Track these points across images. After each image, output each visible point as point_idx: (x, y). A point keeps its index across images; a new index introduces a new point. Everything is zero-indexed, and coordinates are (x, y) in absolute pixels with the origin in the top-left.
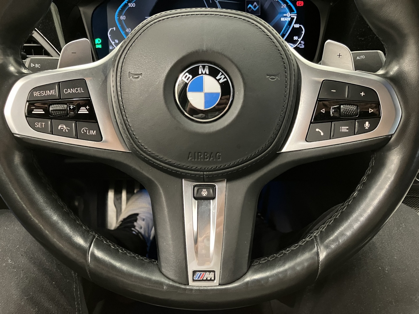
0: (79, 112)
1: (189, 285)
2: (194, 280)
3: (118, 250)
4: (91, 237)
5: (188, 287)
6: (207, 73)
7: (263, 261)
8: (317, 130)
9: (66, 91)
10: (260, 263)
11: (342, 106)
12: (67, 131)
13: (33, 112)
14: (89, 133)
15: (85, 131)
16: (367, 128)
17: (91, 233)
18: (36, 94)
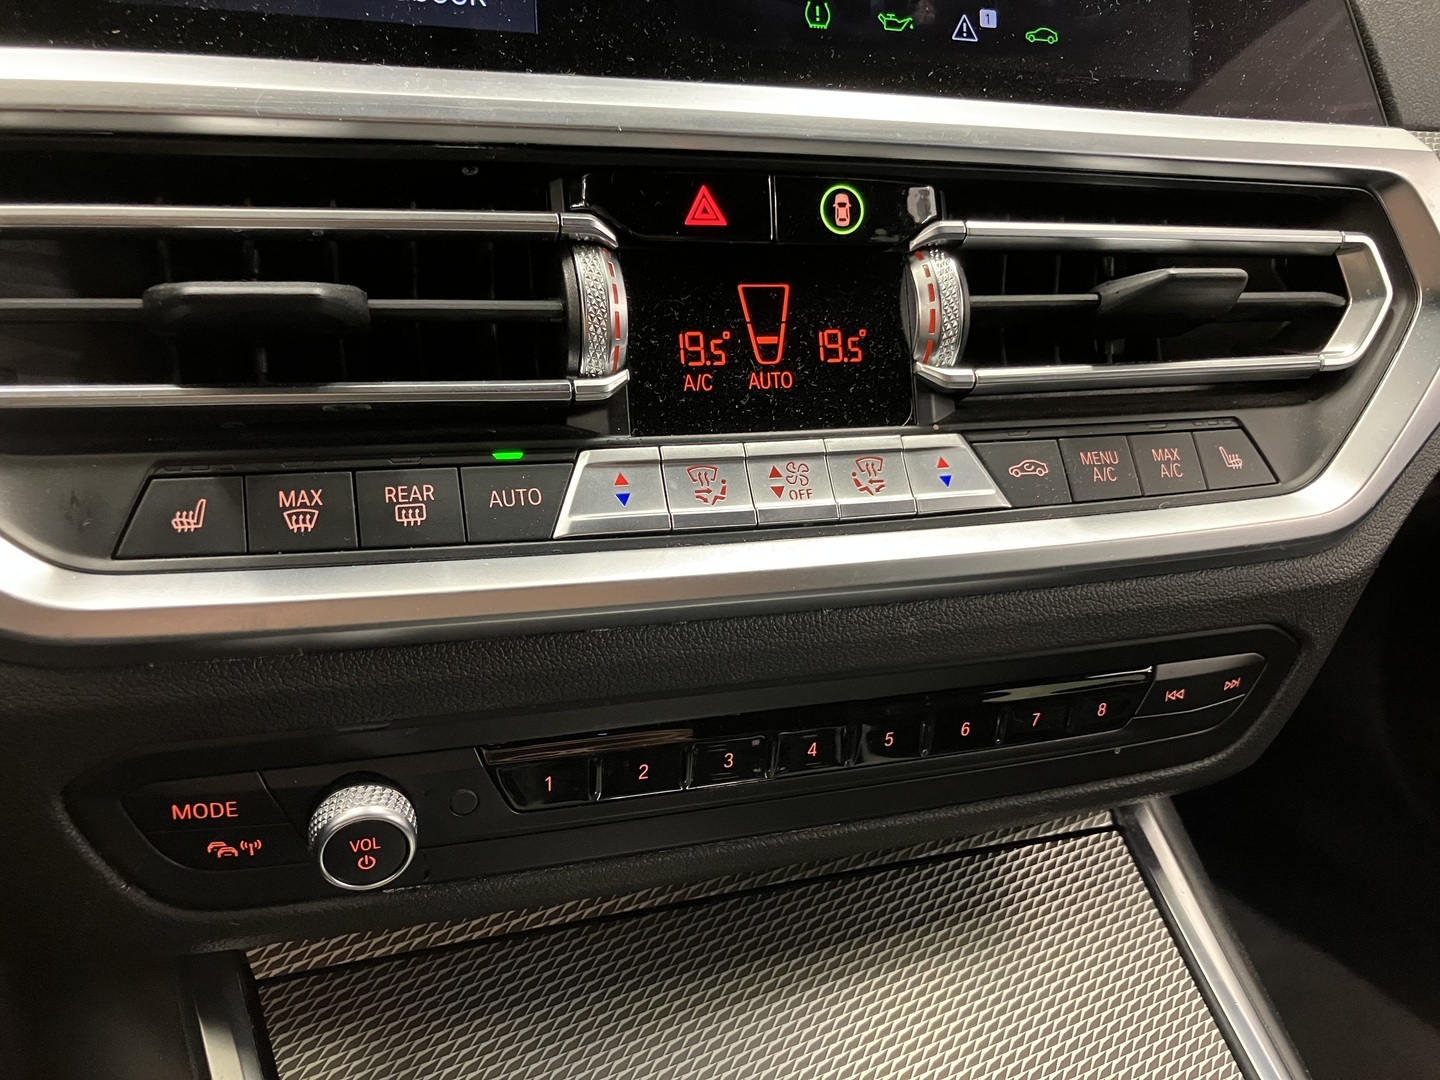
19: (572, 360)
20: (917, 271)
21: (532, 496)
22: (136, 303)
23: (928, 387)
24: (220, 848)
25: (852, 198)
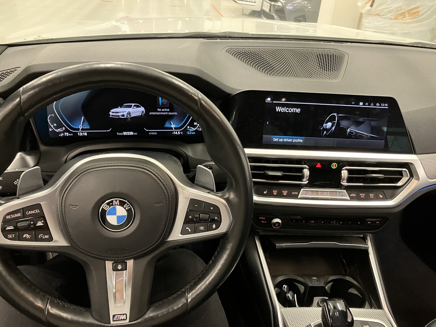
0: (37, 225)
1: (111, 323)
2: (113, 321)
3: (64, 305)
4: (47, 300)
5: (110, 325)
6: (118, 204)
7: (156, 305)
8: (187, 228)
9: (28, 213)
10: (155, 306)
11: (201, 215)
12: (29, 238)
13: (7, 229)
14: (44, 237)
15: (41, 236)
16: (214, 228)
17: (46, 296)
18: (8, 217)
19: (302, 180)
20: (342, 172)
21: (296, 193)
22: (263, 172)
23: (342, 185)
24: (263, 222)
25: (336, 165)
